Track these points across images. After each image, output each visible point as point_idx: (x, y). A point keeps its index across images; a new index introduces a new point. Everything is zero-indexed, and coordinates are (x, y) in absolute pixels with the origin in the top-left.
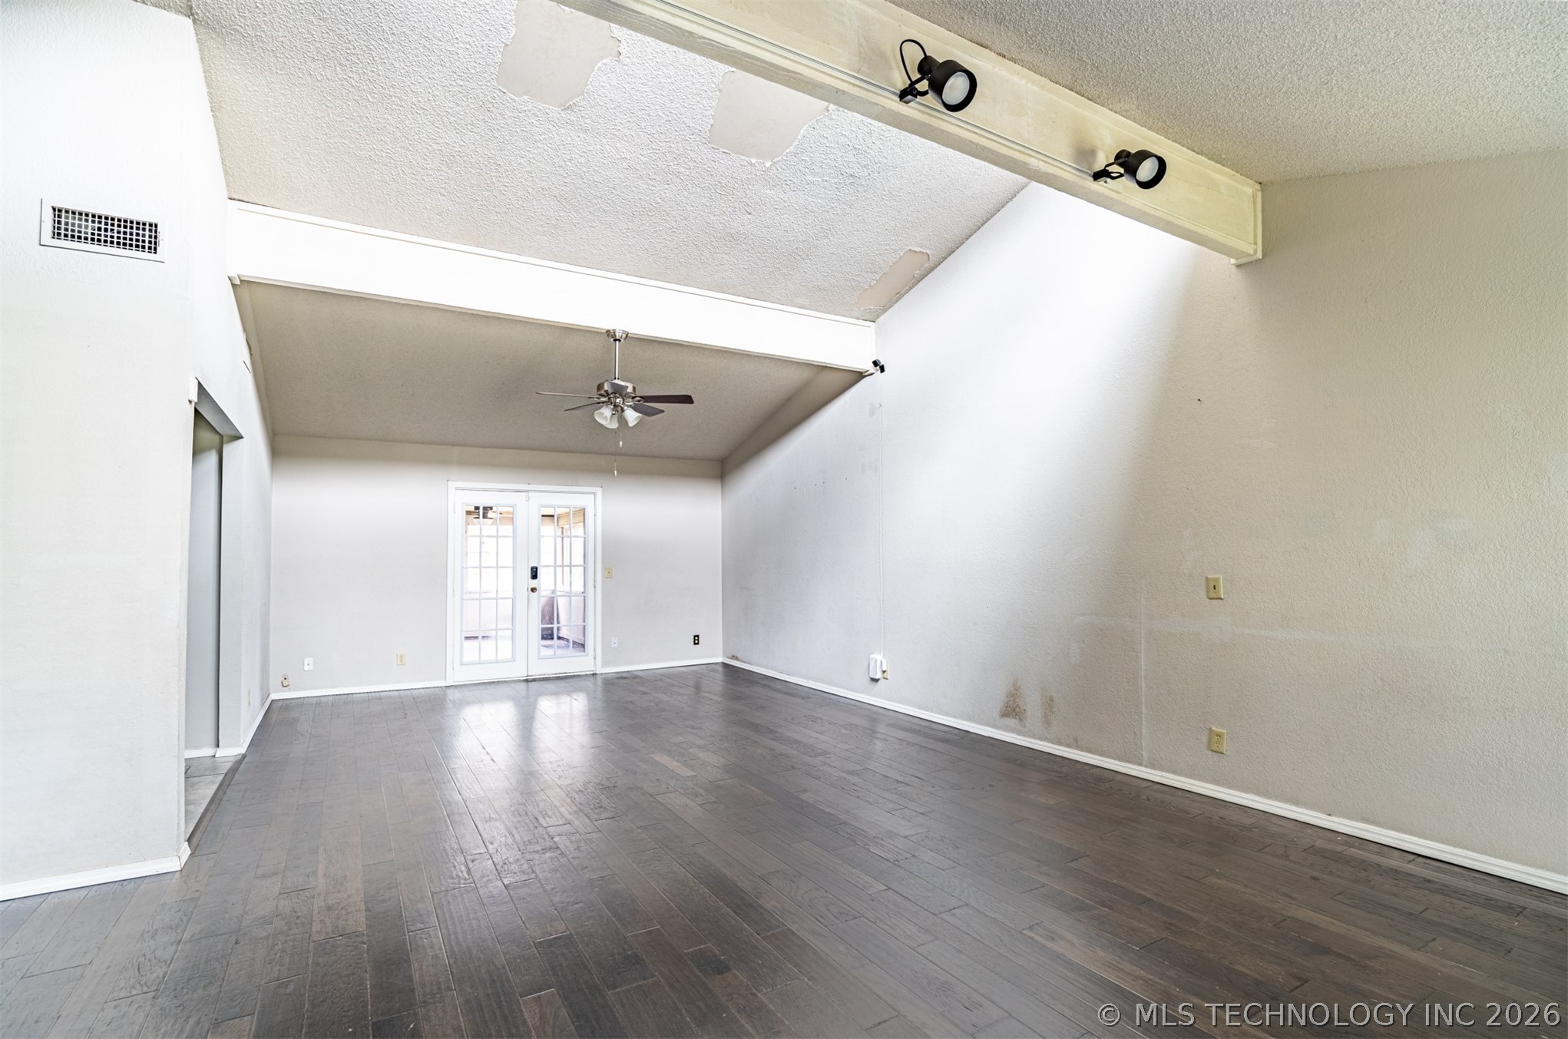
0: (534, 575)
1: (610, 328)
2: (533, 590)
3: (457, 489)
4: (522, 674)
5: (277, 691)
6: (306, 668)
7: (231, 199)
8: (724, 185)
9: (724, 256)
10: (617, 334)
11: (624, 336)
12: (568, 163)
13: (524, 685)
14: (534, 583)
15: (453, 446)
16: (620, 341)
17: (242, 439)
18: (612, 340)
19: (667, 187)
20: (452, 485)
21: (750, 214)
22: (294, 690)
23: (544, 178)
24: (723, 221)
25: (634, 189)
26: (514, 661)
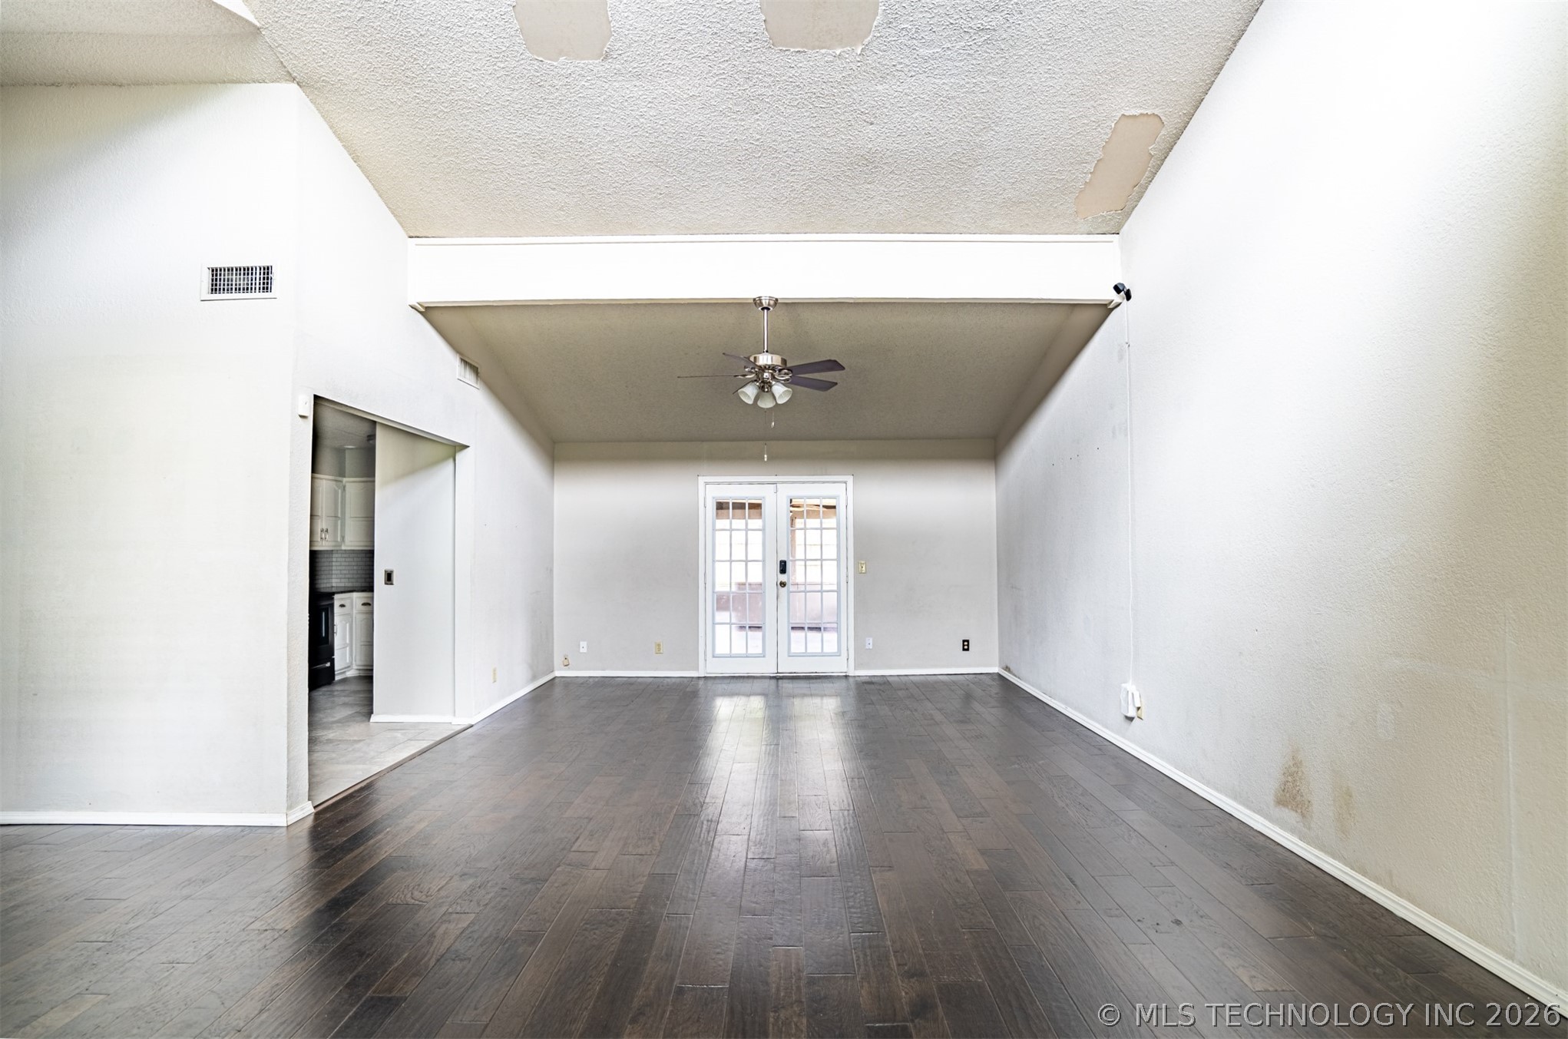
0: (783, 570)
1: (755, 296)
2: (783, 584)
3: (707, 483)
4: (769, 670)
5: (560, 669)
6: (582, 650)
7: (410, 237)
8: (819, 94)
9: (869, 186)
10: (763, 302)
11: (772, 302)
12: (642, 120)
13: (773, 682)
14: (783, 578)
15: (703, 441)
16: (768, 309)
17: (469, 448)
18: (760, 309)
19: (757, 117)
20: (702, 480)
21: (872, 124)
22: (572, 670)
23: (628, 145)
24: (843, 142)
25: (723, 130)
26: (764, 656)
